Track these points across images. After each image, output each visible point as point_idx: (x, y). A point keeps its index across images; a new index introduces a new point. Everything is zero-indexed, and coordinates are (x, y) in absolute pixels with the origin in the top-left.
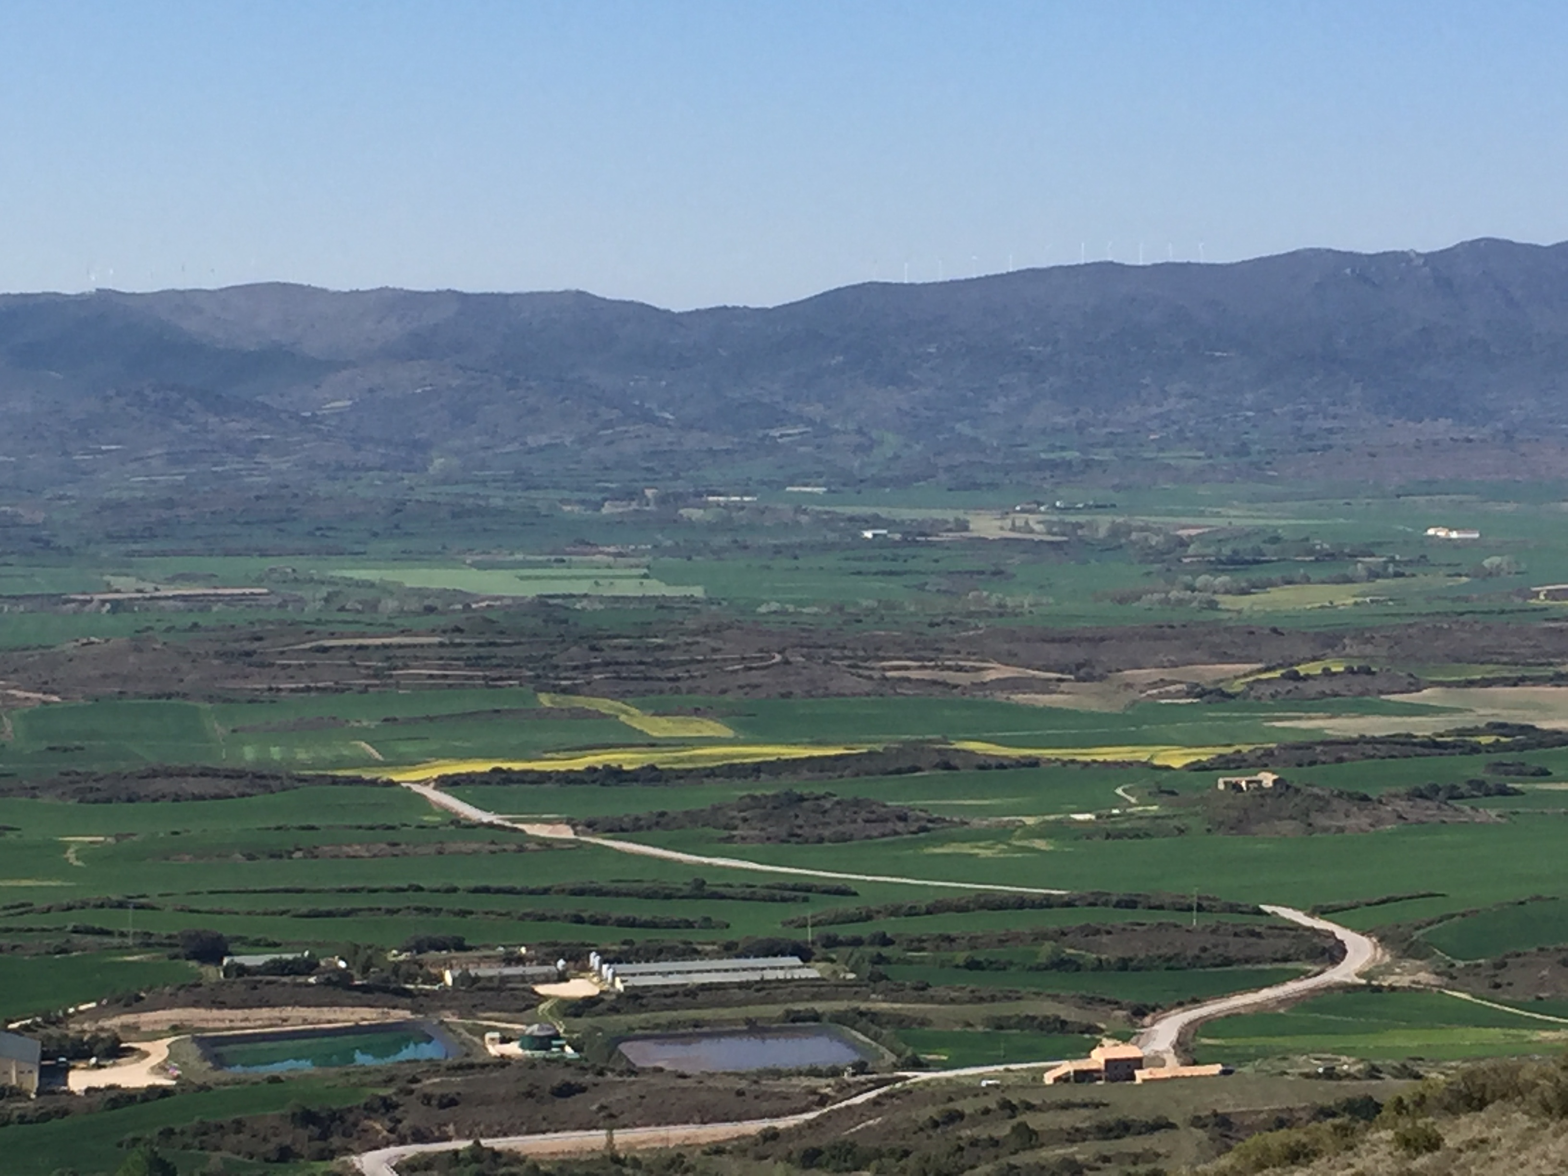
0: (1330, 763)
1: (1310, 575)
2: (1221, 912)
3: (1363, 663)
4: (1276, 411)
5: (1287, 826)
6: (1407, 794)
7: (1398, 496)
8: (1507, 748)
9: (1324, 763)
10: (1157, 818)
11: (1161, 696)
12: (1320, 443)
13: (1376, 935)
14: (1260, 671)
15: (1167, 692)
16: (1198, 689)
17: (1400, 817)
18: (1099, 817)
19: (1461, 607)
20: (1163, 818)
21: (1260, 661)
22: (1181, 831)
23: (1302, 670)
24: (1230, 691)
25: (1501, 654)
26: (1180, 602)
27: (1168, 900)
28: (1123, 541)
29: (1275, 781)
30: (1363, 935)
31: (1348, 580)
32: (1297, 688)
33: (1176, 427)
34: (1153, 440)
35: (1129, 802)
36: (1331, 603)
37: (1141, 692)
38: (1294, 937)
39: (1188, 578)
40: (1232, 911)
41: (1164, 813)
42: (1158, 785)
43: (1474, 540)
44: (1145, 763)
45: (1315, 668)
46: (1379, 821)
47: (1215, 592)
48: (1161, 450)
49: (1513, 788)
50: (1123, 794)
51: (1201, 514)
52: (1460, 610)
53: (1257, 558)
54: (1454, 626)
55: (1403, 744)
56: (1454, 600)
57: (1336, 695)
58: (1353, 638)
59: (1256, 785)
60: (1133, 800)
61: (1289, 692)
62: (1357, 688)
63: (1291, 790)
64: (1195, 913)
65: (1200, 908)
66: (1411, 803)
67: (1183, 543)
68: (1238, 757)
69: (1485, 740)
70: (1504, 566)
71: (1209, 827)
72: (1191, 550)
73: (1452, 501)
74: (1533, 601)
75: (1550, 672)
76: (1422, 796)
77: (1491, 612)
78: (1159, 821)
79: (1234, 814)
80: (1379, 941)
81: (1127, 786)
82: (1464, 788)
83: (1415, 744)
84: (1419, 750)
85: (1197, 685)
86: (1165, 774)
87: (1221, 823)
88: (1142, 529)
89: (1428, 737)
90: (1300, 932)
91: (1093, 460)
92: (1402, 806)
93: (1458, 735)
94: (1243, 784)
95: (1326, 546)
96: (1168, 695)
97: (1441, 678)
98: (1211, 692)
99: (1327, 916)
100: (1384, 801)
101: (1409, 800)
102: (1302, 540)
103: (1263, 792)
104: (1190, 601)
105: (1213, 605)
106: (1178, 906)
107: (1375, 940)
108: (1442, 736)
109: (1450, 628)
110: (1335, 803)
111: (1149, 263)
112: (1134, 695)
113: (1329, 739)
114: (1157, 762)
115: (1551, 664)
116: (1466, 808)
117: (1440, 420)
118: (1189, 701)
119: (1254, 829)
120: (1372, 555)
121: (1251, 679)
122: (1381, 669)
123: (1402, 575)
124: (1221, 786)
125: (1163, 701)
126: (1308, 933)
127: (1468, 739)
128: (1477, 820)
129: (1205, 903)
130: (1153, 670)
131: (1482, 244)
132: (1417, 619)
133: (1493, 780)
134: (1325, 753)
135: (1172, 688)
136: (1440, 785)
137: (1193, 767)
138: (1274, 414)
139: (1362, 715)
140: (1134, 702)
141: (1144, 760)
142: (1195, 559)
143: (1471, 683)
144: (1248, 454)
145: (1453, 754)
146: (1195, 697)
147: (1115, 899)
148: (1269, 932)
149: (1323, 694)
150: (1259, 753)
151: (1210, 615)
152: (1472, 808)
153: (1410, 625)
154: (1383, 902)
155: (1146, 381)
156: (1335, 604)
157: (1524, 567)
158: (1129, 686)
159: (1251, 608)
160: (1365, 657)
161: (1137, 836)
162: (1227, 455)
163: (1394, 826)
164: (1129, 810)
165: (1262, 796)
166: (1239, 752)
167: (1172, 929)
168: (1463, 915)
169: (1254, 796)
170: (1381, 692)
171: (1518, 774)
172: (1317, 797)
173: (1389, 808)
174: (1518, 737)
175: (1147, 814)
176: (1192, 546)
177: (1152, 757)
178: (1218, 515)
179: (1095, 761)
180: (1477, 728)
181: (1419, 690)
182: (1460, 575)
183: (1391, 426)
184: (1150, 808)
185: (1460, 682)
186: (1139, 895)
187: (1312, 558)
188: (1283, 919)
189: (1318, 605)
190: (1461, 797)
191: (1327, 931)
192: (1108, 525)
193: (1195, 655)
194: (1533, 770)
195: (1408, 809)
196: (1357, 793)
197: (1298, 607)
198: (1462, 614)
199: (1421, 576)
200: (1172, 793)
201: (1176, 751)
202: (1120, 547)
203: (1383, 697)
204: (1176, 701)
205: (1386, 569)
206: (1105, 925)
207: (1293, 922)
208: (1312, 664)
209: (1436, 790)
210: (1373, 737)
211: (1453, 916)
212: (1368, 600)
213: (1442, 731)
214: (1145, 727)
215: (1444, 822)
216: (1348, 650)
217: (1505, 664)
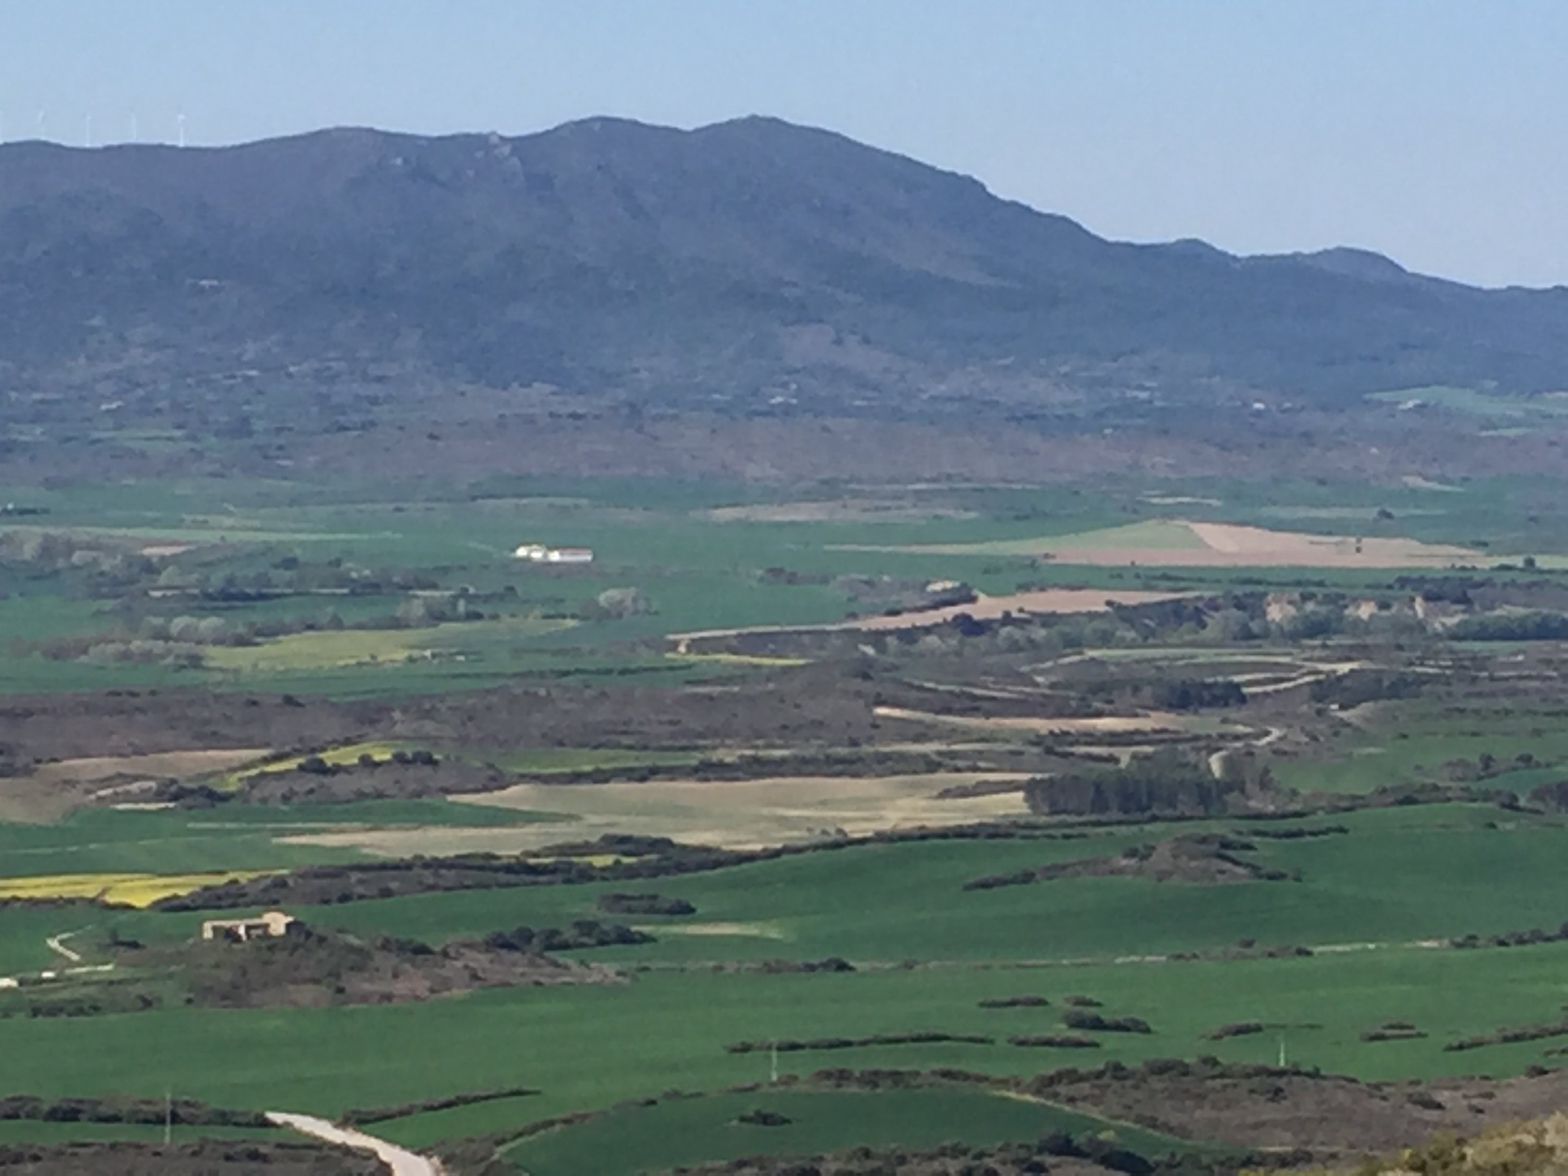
0: (372, 897)
1: (341, 616)
2: (206, 1123)
3: (422, 748)
4: (292, 369)
5: (306, 994)
6: (487, 943)
7: (474, 498)
8: (631, 873)
9: (361, 897)
10: (111, 983)
11: (116, 798)
12: (357, 418)
13: (440, 1155)
14: (266, 761)
15: (128, 792)
16: (173, 789)
17: (475, 977)
18: (21, 983)
19: (562, 664)
20: (120, 982)
21: (267, 745)
22: (147, 1003)
23: (330, 757)
24: (221, 790)
25: (624, 733)
26: (148, 657)
27: (125, 1108)
28: (61, 563)
29: (288, 926)
30: (418, 1153)
31: (398, 624)
32: (322, 786)
33: (140, 392)
34: (108, 411)
35: (68, 959)
36: (373, 657)
37: (88, 792)
38: (318, 1159)
39: (158, 621)
40: (225, 1123)
41: (121, 976)
42: (114, 934)
43: (585, 565)
44: (92, 901)
45: (348, 756)
46: (446, 984)
47: (199, 642)
48: (119, 427)
49: (640, 934)
50: (61, 949)
51: (179, 524)
52: (564, 668)
53: (265, 591)
54: (555, 693)
55: (481, 868)
56: (556, 653)
57: (380, 795)
58: (405, 711)
59: (259, 932)
60: (75, 957)
61: (311, 791)
62: (412, 787)
63: (313, 939)
64: (168, 1128)
65: (175, 1118)
66: (490, 956)
67: (150, 568)
68: (233, 889)
69: (601, 861)
70: (628, 602)
71: (191, 995)
72: (163, 579)
73: (551, 506)
74: (670, 655)
75: (694, 759)
76: (509, 946)
77: (609, 672)
78: (112, 989)
79: (226, 976)
80: (444, 1162)
81: (65, 936)
82: (569, 934)
83: (496, 870)
84: (502, 877)
85: (173, 782)
86: (123, 917)
87: (210, 989)
88: (89, 547)
89: (517, 858)
90: (326, 1152)
91: (15, 441)
92: (480, 960)
93: (559, 855)
94: (242, 931)
95: (367, 572)
96: (129, 797)
97: (535, 770)
98: (192, 792)
99: (365, 1127)
100: (452, 953)
101: (487, 951)
102: (330, 563)
103: (272, 942)
104: (162, 657)
105: (195, 662)
106: (141, 1116)
107: (436, 1160)
108: (536, 855)
109: (549, 694)
110: (379, 958)
111: (99, 144)
112: (74, 796)
113: (366, 862)
114: (111, 899)
115: (696, 748)
116: (570, 962)
117: (536, 385)
118: (162, 805)
119: (256, 997)
120: (434, 586)
121: (253, 772)
122: (447, 758)
123: (479, 616)
124: (208, 934)
125: (121, 807)
126: (336, 1154)
127: (575, 859)
128: (589, 980)
129: (181, 1111)
130: (106, 760)
131: (597, 126)
132: (500, 682)
133: (610, 920)
134: (361, 882)
135: (135, 787)
136: (535, 930)
137: (166, 905)
138: (290, 375)
139: (422, 824)
140: (75, 811)
141: (91, 895)
142: (169, 593)
143: (577, 778)
144: (250, 434)
145: (550, 883)
146: (170, 801)
147: (46, 1107)
148: (279, 1152)
149: (361, 795)
150: (262, 884)
151: (190, 676)
152: (582, 963)
153: (488, 692)
154: (449, 1105)
155: (96, 322)
156: (380, 659)
157: (655, 605)
158: (70, 783)
159: (255, 666)
160: (426, 738)
161: (80, 1011)
162: (217, 434)
163: (468, 991)
164: (69, 972)
165: (270, 948)
166: (234, 882)
167: (132, 1152)
168: (567, 1121)
169: (259, 949)
170: (448, 791)
171: (646, 912)
172: (352, 949)
173: (459, 964)
174: (647, 857)
175: (95, 978)
176: (164, 574)
177: (104, 892)
178: (203, 525)
179: (16, 899)
180: (587, 844)
181: (503, 788)
182: (564, 617)
183: (463, 394)
184: (101, 968)
185: (564, 775)
186: (80, 1102)
187: (345, 591)
188: (298, 1132)
189: (353, 661)
190: (565, 946)
191: (365, 1149)
192: (40, 540)
193: (167, 737)
194: (667, 906)
195: (487, 965)
196: (410, 942)
197: (326, 664)
198: (566, 674)
199: (506, 619)
200: (134, 945)
201: (140, 881)
202: (56, 573)
203: (450, 798)
204: (142, 806)
205: (454, 606)
206: (31, 1146)
207: (316, 1138)
208: (343, 750)
209: (527, 936)
210: (435, 859)
211: (552, 1123)
212: (428, 653)
213: (534, 848)
214: (92, 846)
215: (538, 984)
216: (398, 729)
217: (630, 747)
